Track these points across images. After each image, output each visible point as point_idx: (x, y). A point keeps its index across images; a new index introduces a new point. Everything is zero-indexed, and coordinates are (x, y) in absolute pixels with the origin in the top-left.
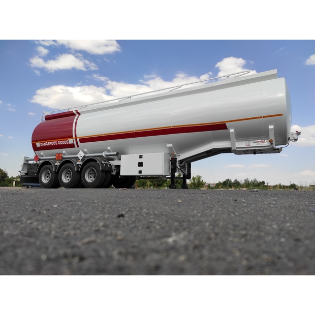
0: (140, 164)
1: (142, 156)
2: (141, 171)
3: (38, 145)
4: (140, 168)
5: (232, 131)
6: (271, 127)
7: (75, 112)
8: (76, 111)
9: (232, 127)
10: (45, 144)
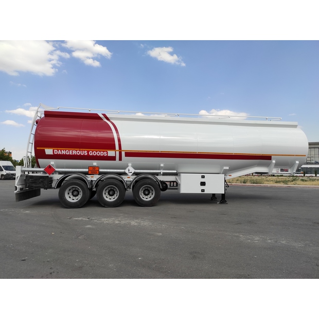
0: (203, 184)
1: (204, 176)
2: (204, 190)
3: (49, 151)
4: (203, 187)
5: (274, 161)
6: (297, 162)
7: (102, 116)
8: (104, 115)
9: (274, 159)
10: (64, 152)
